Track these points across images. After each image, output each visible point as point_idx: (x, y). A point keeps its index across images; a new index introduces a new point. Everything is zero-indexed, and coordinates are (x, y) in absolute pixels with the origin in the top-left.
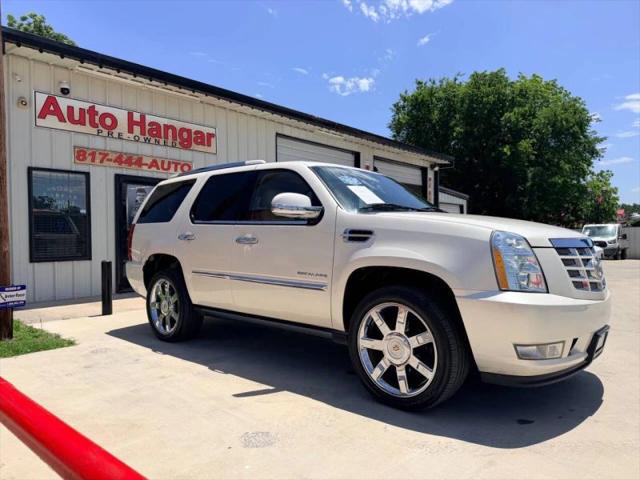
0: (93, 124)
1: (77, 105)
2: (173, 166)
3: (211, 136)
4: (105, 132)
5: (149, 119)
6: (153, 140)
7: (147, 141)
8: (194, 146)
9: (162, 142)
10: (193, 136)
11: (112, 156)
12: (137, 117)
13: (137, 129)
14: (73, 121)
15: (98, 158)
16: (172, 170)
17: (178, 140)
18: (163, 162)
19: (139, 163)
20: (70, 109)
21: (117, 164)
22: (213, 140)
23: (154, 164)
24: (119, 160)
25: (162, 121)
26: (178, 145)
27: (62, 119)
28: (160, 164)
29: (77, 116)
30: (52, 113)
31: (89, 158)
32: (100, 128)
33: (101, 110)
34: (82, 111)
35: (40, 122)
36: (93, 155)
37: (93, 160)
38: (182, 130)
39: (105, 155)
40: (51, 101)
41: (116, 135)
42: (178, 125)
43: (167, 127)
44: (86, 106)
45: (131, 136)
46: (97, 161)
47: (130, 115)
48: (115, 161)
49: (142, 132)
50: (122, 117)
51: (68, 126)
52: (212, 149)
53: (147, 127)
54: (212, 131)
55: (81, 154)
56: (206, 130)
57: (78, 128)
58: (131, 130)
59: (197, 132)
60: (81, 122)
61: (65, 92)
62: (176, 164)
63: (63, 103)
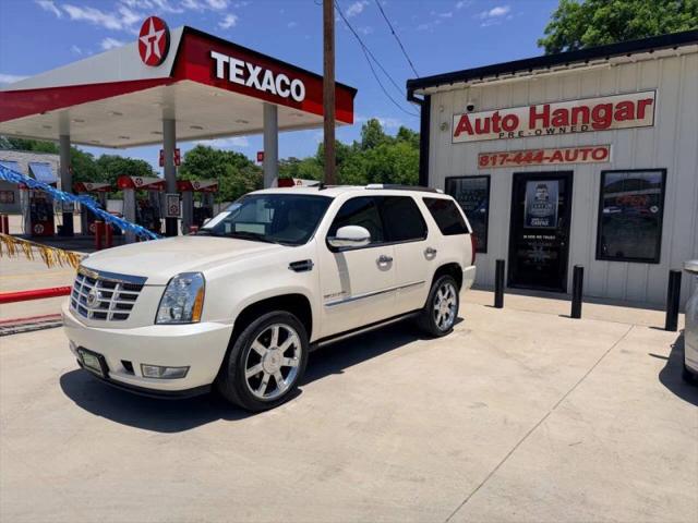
0: (496, 130)
1: (482, 116)
2: (581, 155)
3: (643, 103)
4: (506, 134)
5: (554, 107)
6: (557, 130)
7: (551, 132)
8: (615, 123)
9: (568, 129)
10: (614, 110)
11: (512, 156)
12: (540, 110)
13: (539, 123)
14: (479, 131)
15: (499, 159)
16: (579, 159)
17: (591, 121)
18: (568, 153)
19: (540, 157)
20: (478, 121)
21: (515, 164)
22: (649, 108)
23: (557, 156)
24: (518, 159)
25: (569, 106)
26: (590, 128)
27: (471, 133)
28: (563, 154)
29: (482, 127)
30: (464, 130)
31: (491, 162)
32: (503, 131)
33: (503, 114)
34: (487, 120)
35: (456, 140)
36: (494, 159)
37: (494, 163)
38: (599, 107)
39: (504, 156)
40: (465, 119)
41: (516, 135)
42: (591, 104)
43: (575, 110)
44: (490, 114)
45: (533, 132)
46: (498, 163)
47: (533, 110)
48: (514, 160)
49: (546, 124)
50: (523, 114)
51: (476, 137)
52: (647, 120)
53: (551, 117)
54: (650, 95)
55: (484, 160)
56: (635, 98)
57: (484, 136)
58: (532, 125)
59: (619, 105)
60: (486, 130)
61: (470, 108)
62: (585, 152)
63: (472, 118)
